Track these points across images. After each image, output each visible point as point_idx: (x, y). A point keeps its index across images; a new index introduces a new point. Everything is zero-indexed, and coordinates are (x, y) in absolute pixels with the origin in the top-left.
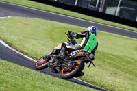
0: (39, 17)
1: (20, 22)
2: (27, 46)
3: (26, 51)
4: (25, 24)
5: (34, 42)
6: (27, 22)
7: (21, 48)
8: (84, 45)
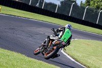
0: (98, 40)
1: (84, 43)
2: (89, 61)
3: (88, 65)
4: (88, 45)
5: (94, 58)
6: (89, 43)
7: (84, 62)
8: (61, 36)
